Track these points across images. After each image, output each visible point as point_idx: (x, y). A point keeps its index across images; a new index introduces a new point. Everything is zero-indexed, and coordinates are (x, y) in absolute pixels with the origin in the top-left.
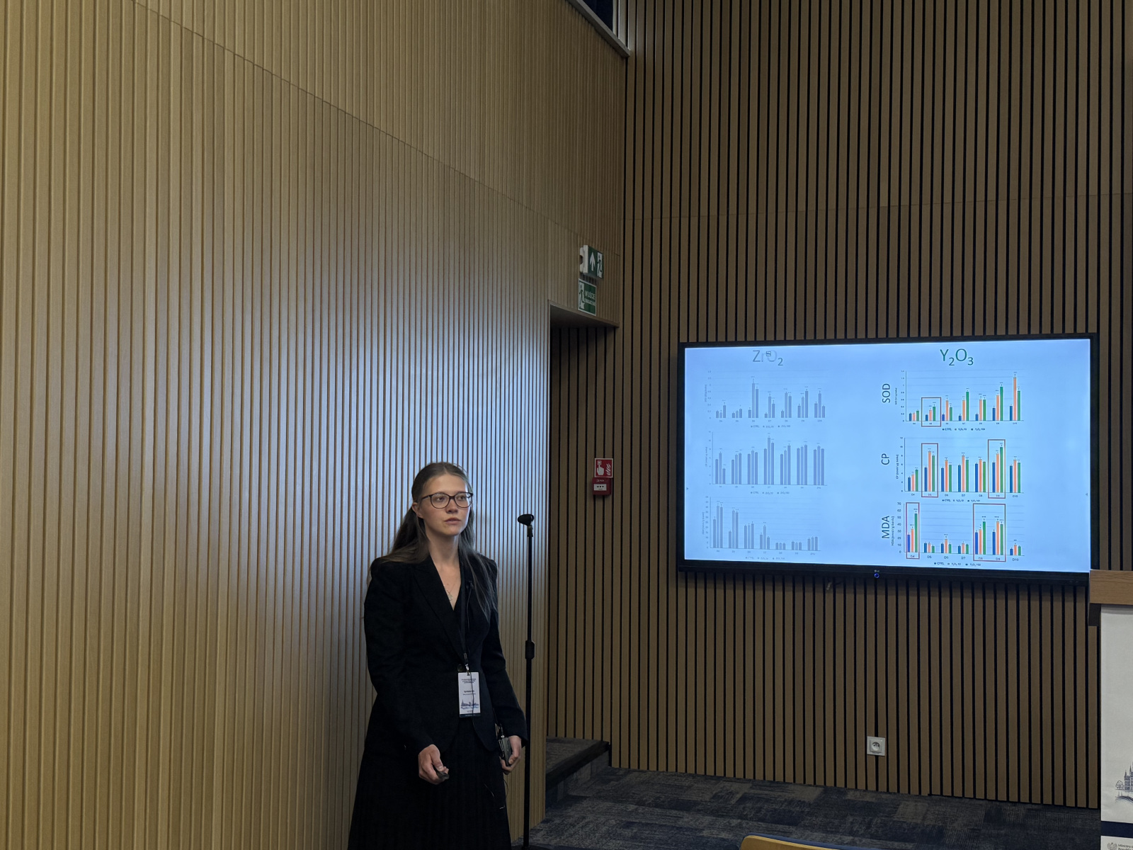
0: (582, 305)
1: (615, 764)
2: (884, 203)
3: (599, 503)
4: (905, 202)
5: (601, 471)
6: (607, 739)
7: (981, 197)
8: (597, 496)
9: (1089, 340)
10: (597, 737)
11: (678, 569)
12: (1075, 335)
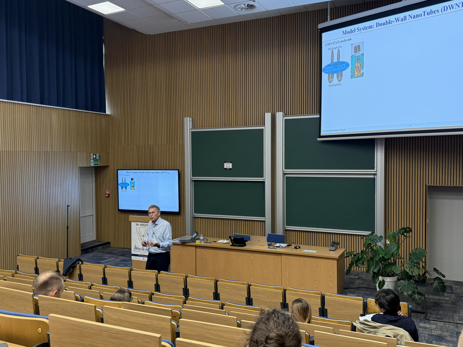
0: (93, 164)
1: (111, 246)
2: (150, 144)
3: (108, 198)
4: (153, 144)
5: (108, 192)
6: (110, 241)
7: (164, 144)
8: (107, 197)
9: (177, 171)
10: (108, 241)
11: (118, 211)
12: (177, 170)
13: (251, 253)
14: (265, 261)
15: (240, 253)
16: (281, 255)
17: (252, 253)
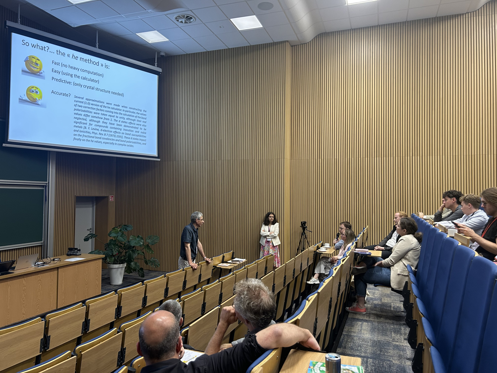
13: (23, 278)
14: (40, 281)
15: (9, 283)
16: (57, 269)
17: (25, 277)
